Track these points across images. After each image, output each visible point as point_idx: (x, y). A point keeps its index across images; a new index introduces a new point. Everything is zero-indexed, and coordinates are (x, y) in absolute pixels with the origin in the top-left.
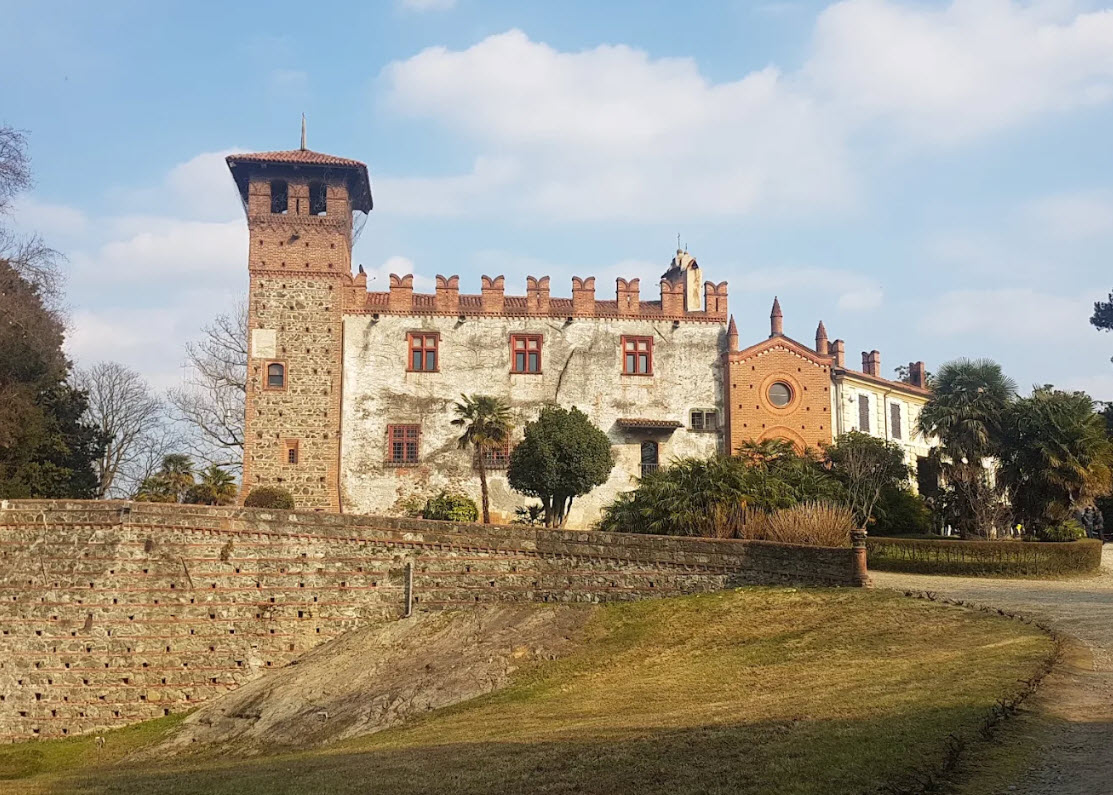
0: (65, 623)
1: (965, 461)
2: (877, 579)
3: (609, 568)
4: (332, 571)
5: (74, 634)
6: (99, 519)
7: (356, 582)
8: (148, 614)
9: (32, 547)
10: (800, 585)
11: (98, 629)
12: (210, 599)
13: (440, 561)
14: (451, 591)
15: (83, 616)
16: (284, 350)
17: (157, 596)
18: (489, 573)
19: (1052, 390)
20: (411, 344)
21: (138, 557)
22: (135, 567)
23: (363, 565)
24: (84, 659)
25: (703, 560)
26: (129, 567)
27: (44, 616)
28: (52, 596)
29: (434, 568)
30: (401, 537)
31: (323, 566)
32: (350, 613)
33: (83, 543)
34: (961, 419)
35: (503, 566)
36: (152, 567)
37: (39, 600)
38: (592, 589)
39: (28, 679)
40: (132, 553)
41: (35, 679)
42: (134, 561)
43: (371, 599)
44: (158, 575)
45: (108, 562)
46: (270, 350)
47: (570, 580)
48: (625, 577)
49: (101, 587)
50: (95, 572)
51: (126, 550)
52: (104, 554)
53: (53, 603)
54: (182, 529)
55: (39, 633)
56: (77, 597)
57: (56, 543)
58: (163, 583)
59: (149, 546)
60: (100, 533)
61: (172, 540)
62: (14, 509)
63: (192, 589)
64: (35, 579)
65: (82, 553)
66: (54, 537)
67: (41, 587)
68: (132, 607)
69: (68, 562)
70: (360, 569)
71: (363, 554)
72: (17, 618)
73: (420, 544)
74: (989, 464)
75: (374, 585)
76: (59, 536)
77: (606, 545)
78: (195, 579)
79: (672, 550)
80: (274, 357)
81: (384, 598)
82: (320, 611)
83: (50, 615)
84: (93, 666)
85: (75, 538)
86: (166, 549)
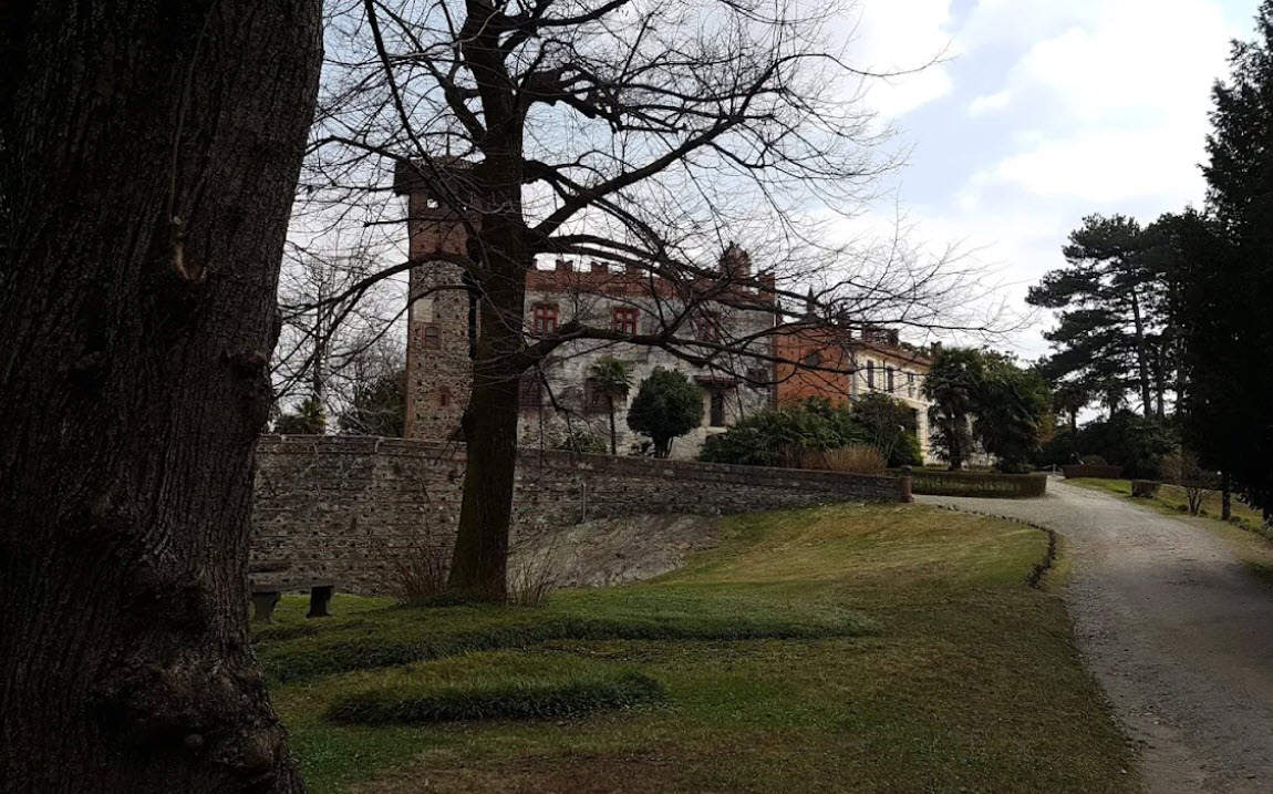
0: (336, 526)
1: (953, 416)
2: (918, 498)
3: (728, 489)
4: (527, 489)
5: (342, 533)
6: (359, 449)
7: (545, 498)
8: (397, 519)
9: (307, 470)
10: (866, 501)
11: (361, 531)
12: (441, 508)
13: (605, 483)
14: (613, 505)
15: (348, 520)
16: (439, 316)
17: (403, 506)
18: (641, 492)
19: (988, 350)
20: (536, 313)
21: (390, 477)
22: (386, 485)
23: (549, 486)
24: (349, 552)
25: (796, 484)
26: (382, 485)
27: (319, 521)
28: (324, 506)
29: (600, 488)
30: (576, 466)
31: (521, 486)
32: (540, 519)
33: (347, 468)
34: (952, 386)
35: (650, 487)
36: (399, 485)
37: (315, 509)
38: (716, 504)
39: (307, 567)
40: (384, 475)
41: (312, 567)
42: (386, 481)
43: (555, 510)
44: (404, 492)
45: (367, 481)
46: (427, 316)
47: (700, 498)
48: (739, 496)
49: (362, 500)
50: (358, 489)
51: (380, 473)
52: (364, 475)
53: (326, 512)
54: (421, 458)
55: (315, 533)
56: (345, 507)
57: (325, 466)
58: (407, 497)
59: (397, 470)
60: (359, 460)
61: (414, 465)
62: (291, 442)
63: (428, 501)
64: (310, 494)
65: (346, 475)
66: (324, 462)
67: (316, 500)
68: (386, 513)
69: (335, 481)
70: (547, 489)
71: (548, 478)
72: (298, 522)
73: (590, 471)
74: (970, 419)
75: (557, 499)
76: (328, 462)
77: (726, 473)
78: (430, 494)
79: (773, 477)
80: (430, 321)
81: (564, 509)
82: (519, 518)
83: (324, 520)
84: (357, 557)
85: (340, 464)
86: (410, 473)
